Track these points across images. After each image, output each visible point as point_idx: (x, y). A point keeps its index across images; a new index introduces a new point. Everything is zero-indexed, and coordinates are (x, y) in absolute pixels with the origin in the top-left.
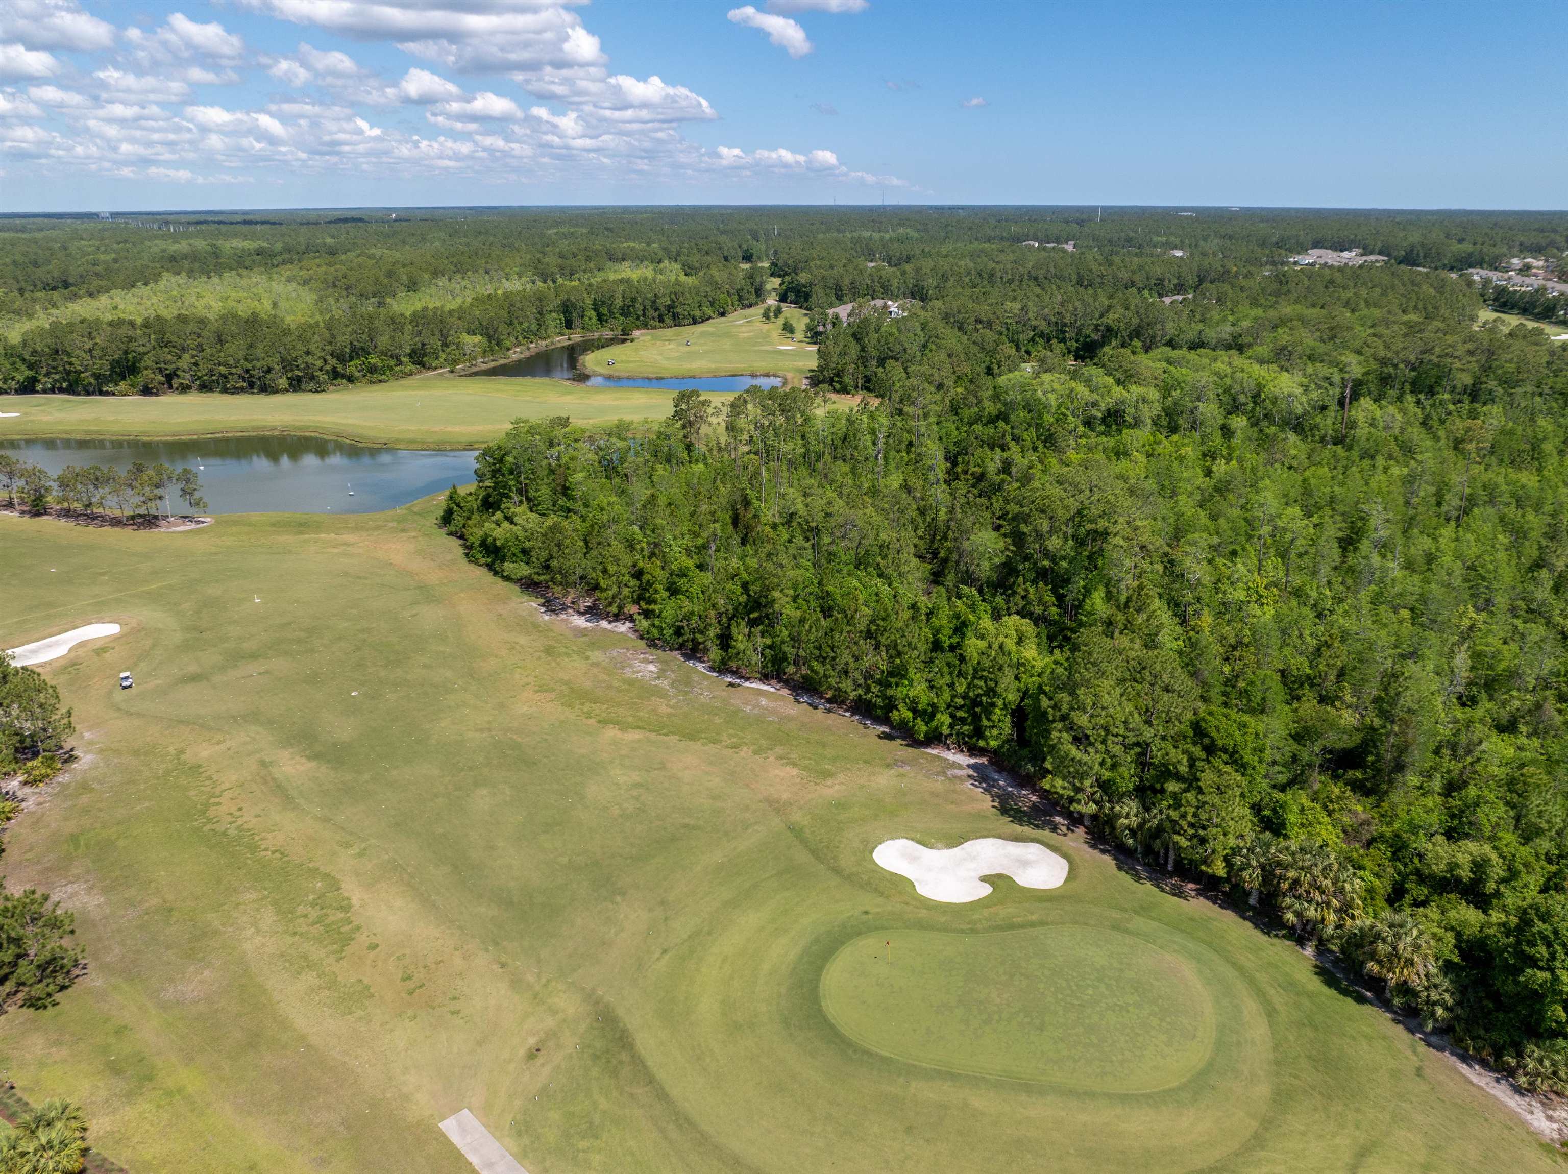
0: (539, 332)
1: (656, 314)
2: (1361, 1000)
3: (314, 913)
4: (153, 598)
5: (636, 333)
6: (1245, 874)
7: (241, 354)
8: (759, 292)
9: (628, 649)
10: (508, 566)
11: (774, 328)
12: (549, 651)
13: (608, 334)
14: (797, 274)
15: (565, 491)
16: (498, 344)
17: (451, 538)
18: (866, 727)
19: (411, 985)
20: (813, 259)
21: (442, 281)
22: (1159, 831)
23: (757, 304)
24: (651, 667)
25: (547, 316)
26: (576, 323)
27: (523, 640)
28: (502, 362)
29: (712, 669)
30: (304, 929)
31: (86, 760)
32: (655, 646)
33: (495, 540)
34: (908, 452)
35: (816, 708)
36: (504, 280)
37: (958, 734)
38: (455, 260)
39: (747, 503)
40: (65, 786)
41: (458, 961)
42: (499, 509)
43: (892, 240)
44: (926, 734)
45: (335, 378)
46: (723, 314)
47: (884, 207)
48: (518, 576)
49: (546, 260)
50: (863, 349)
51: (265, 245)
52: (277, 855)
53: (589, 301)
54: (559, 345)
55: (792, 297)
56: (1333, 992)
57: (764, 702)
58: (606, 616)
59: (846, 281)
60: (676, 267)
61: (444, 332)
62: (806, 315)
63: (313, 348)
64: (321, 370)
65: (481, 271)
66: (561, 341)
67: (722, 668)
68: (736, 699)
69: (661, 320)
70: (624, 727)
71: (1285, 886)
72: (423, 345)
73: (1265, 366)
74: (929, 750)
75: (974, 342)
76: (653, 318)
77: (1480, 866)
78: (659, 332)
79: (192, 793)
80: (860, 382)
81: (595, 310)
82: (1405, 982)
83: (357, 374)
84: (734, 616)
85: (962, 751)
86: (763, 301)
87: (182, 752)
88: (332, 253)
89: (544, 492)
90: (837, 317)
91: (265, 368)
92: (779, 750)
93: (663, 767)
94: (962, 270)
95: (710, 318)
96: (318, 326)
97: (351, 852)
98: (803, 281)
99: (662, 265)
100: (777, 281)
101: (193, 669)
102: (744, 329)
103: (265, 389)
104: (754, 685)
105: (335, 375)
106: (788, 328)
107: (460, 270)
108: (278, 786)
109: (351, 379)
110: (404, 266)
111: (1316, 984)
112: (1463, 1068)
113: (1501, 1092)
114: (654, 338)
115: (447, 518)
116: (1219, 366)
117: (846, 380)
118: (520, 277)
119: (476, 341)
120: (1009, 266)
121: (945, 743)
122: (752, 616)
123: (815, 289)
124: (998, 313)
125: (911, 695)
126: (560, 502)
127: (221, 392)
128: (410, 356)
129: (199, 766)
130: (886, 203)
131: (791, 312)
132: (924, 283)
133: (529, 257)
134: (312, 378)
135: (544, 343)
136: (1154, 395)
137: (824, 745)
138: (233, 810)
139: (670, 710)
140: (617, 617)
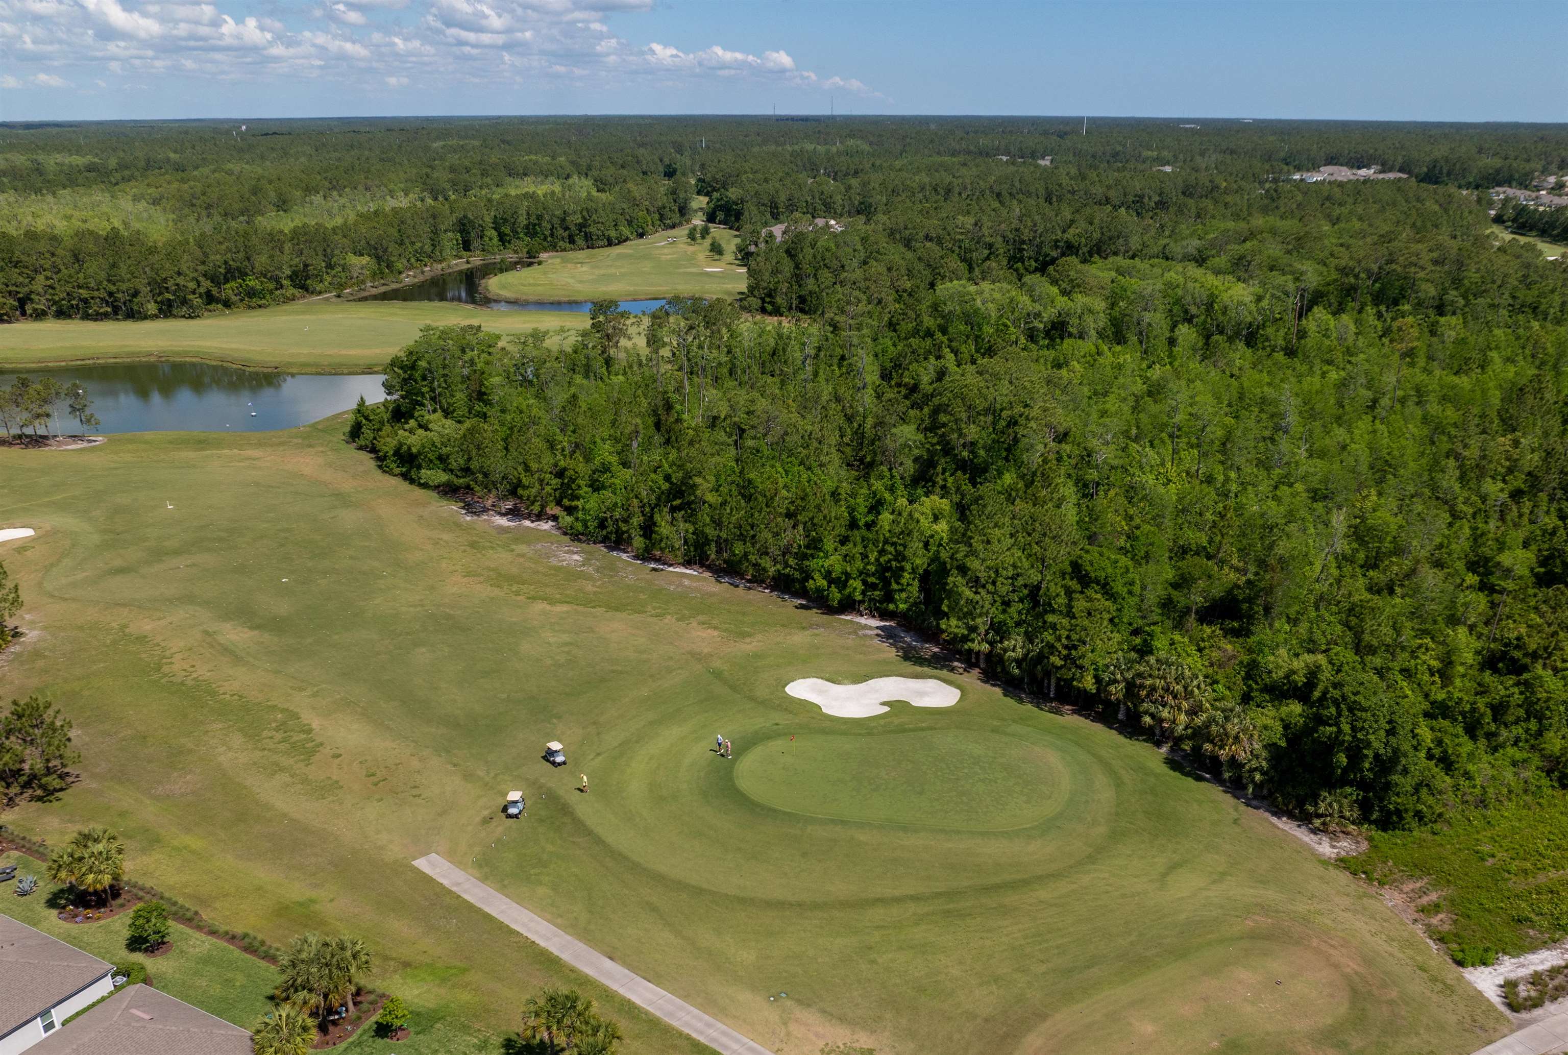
0: (433, 254)
1: (566, 234)
2: (1199, 779)
3: (279, 736)
4: (63, 507)
5: (543, 256)
6: (1112, 689)
7: (103, 275)
8: (683, 211)
9: (552, 543)
10: (426, 474)
11: (701, 250)
12: (473, 545)
13: (511, 257)
14: (727, 190)
15: (481, 396)
16: (388, 267)
17: (361, 452)
18: (784, 600)
19: (374, 779)
20: (746, 172)
21: (317, 199)
22: (1041, 658)
23: (680, 224)
24: (576, 557)
25: (443, 236)
26: (476, 244)
27: (446, 536)
28: (394, 286)
29: (636, 557)
30: (272, 746)
31: (31, 636)
32: (579, 540)
33: (409, 448)
34: (840, 366)
35: (737, 586)
36: (388, 198)
37: (871, 600)
38: (329, 175)
39: (669, 407)
40: (18, 655)
41: (415, 764)
42: (412, 417)
43: (839, 153)
44: (840, 602)
45: (209, 303)
46: (641, 236)
47: (833, 118)
48: (436, 482)
49: (435, 175)
50: (797, 267)
51: (96, 160)
52: (236, 697)
53: (488, 219)
54: (458, 269)
55: (720, 216)
56: (1177, 774)
57: (687, 582)
58: (528, 517)
59: (783, 198)
60: (587, 183)
61: (329, 251)
62: (736, 236)
63: (184, 269)
64: (194, 293)
65: (360, 187)
66: (459, 264)
67: (646, 556)
68: (659, 580)
69: (572, 241)
70: (552, 602)
71: (1144, 693)
72: (306, 266)
73: (1220, 277)
74: (843, 617)
75: (919, 259)
76: (563, 239)
77: (1313, 674)
78: (571, 255)
79: (143, 656)
80: (795, 303)
81: (495, 229)
82: (1233, 757)
83: (234, 298)
84: (657, 505)
85: (874, 616)
86: (688, 221)
87: (126, 626)
88: (180, 168)
89: (460, 397)
90: (771, 235)
91: (132, 291)
92: (701, 618)
93: (591, 630)
94: (914, 185)
95: (627, 239)
96: (188, 243)
97: (304, 694)
98: (733, 197)
99: (570, 181)
100: (703, 201)
101: (118, 563)
102: (666, 251)
103: (133, 315)
104: (677, 570)
105: (210, 299)
106: (716, 249)
107: (335, 186)
108: (226, 649)
109: (227, 304)
110: (270, 182)
111: (1165, 769)
112: (1274, 820)
113: (1302, 835)
114: (564, 261)
115: (355, 432)
116: (1171, 276)
117: (779, 300)
118: (406, 195)
119: (364, 262)
120: (968, 181)
121: (859, 611)
122: (674, 503)
123: (746, 206)
124: (949, 228)
125: (826, 565)
126: (477, 407)
127: (82, 318)
128: (290, 277)
129: (146, 637)
130: (835, 113)
131: (718, 232)
132: (871, 200)
133: (414, 171)
134: (184, 302)
135: (439, 266)
136: (1100, 305)
137: (744, 614)
138: (186, 667)
139: (595, 589)
140: (539, 517)
